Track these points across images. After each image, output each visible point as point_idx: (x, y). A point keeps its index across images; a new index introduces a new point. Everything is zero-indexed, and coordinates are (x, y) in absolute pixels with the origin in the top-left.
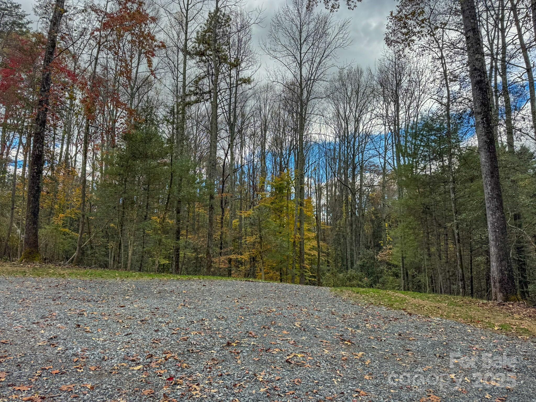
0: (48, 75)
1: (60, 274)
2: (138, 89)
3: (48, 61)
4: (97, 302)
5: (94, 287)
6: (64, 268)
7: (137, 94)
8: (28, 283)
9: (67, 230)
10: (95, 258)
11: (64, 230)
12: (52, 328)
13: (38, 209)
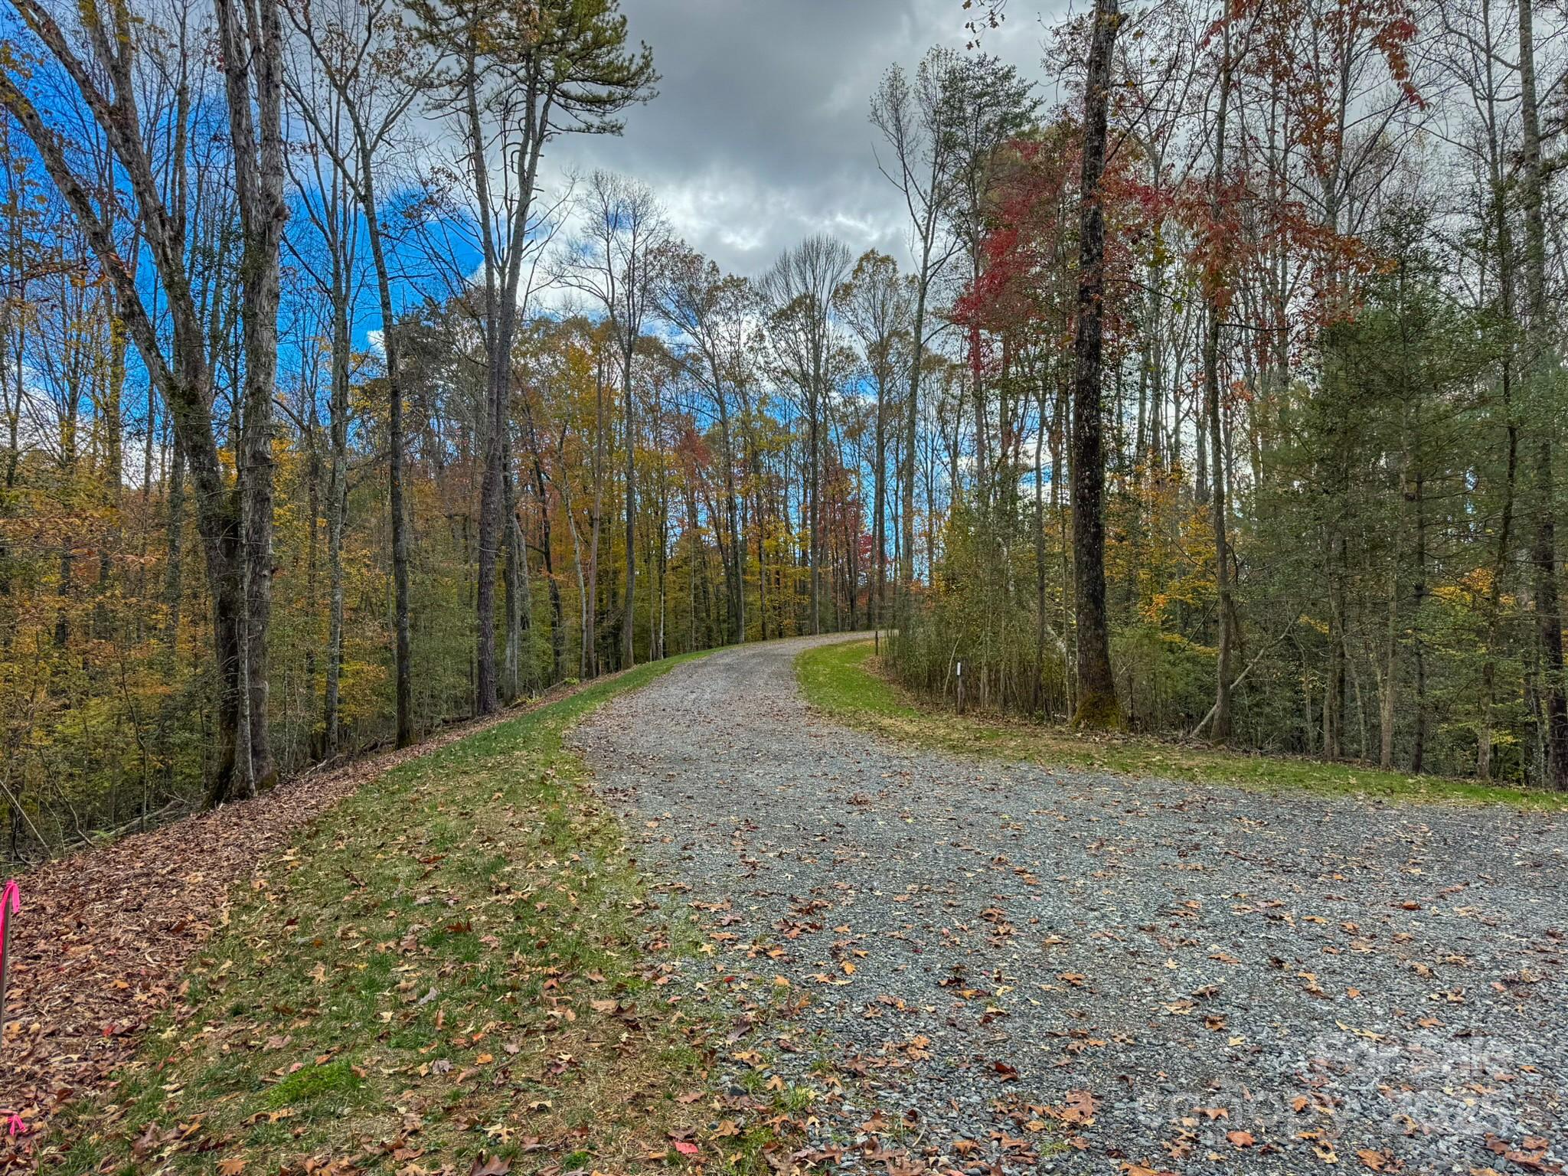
0: (1096, 213)
1: (1181, 769)
2: (1348, 180)
3: (1091, 175)
4: (1314, 876)
5: (1290, 821)
6: (1188, 752)
7: (1346, 200)
8: (1102, 792)
9: (1176, 637)
10: (1263, 720)
11: (1168, 637)
12: (1197, 955)
13: (1103, 585)
